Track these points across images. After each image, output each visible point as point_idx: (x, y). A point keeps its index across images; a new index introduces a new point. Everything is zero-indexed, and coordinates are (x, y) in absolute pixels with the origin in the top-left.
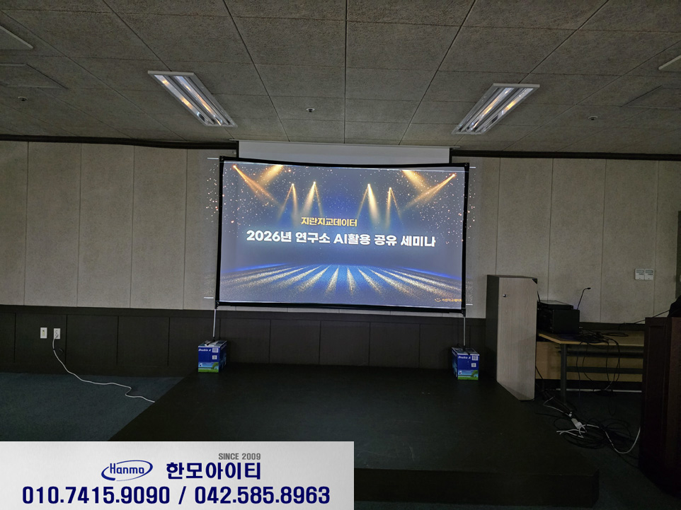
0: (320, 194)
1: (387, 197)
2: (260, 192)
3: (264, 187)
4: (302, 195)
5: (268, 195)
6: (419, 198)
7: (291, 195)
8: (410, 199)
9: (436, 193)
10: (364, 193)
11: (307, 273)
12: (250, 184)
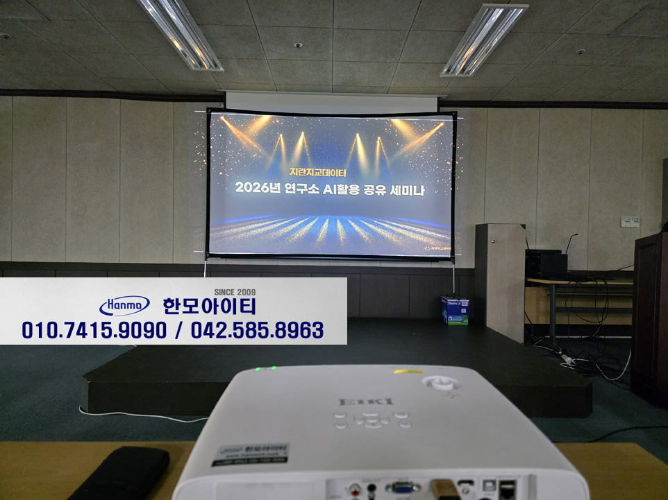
0: (308, 144)
1: (376, 147)
2: (248, 143)
3: (252, 138)
4: (291, 146)
5: (255, 146)
6: (408, 147)
7: (280, 146)
8: (398, 148)
9: (424, 142)
10: (353, 142)
11: (297, 224)
12: (238, 136)
